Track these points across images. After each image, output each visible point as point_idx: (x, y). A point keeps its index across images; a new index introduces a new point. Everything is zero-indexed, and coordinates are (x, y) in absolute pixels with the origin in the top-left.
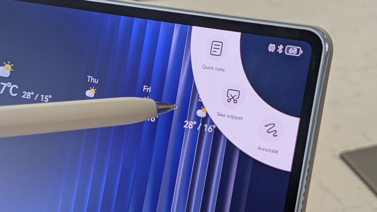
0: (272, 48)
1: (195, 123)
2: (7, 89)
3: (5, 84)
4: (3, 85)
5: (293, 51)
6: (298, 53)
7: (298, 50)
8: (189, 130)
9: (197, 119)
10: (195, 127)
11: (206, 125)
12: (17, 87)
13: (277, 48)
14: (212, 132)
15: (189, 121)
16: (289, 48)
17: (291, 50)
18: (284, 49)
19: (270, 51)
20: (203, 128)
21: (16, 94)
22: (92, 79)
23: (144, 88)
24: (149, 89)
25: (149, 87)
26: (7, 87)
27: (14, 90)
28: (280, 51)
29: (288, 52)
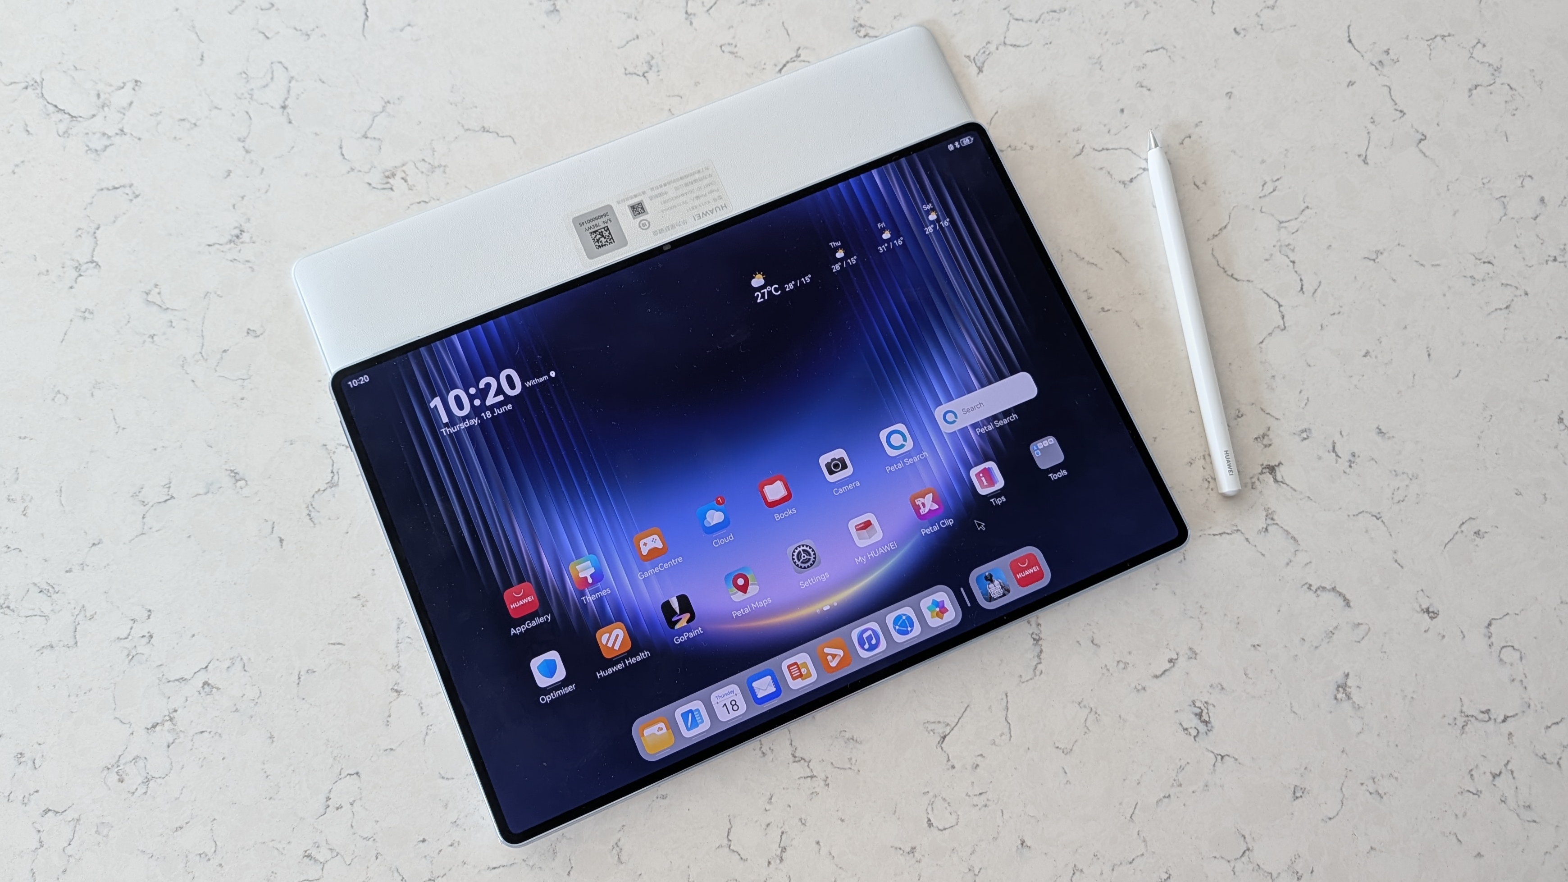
0: (951, 147)
1: (932, 226)
2: (770, 293)
3: (766, 290)
4: (764, 292)
5: (967, 141)
6: (970, 141)
7: (969, 139)
8: (932, 234)
9: (932, 222)
10: (934, 228)
11: (941, 223)
12: (777, 286)
13: (955, 146)
14: (949, 225)
15: (927, 227)
16: (962, 141)
17: (964, 141)
18: (959, 144)
19: (951, 150)
20: (940, 226)
21: (780, 292)
22: (833, 244)
23: (879, 226)
24: (883, 225)
25: (881, 223)
26: (767, 291)
27: (776, 290)
28: (958, 146)
29: (963, 144)
